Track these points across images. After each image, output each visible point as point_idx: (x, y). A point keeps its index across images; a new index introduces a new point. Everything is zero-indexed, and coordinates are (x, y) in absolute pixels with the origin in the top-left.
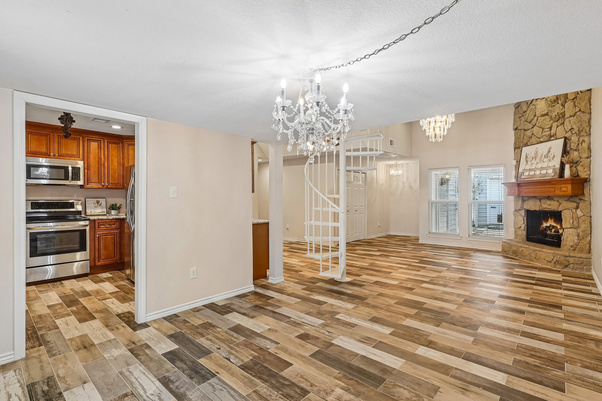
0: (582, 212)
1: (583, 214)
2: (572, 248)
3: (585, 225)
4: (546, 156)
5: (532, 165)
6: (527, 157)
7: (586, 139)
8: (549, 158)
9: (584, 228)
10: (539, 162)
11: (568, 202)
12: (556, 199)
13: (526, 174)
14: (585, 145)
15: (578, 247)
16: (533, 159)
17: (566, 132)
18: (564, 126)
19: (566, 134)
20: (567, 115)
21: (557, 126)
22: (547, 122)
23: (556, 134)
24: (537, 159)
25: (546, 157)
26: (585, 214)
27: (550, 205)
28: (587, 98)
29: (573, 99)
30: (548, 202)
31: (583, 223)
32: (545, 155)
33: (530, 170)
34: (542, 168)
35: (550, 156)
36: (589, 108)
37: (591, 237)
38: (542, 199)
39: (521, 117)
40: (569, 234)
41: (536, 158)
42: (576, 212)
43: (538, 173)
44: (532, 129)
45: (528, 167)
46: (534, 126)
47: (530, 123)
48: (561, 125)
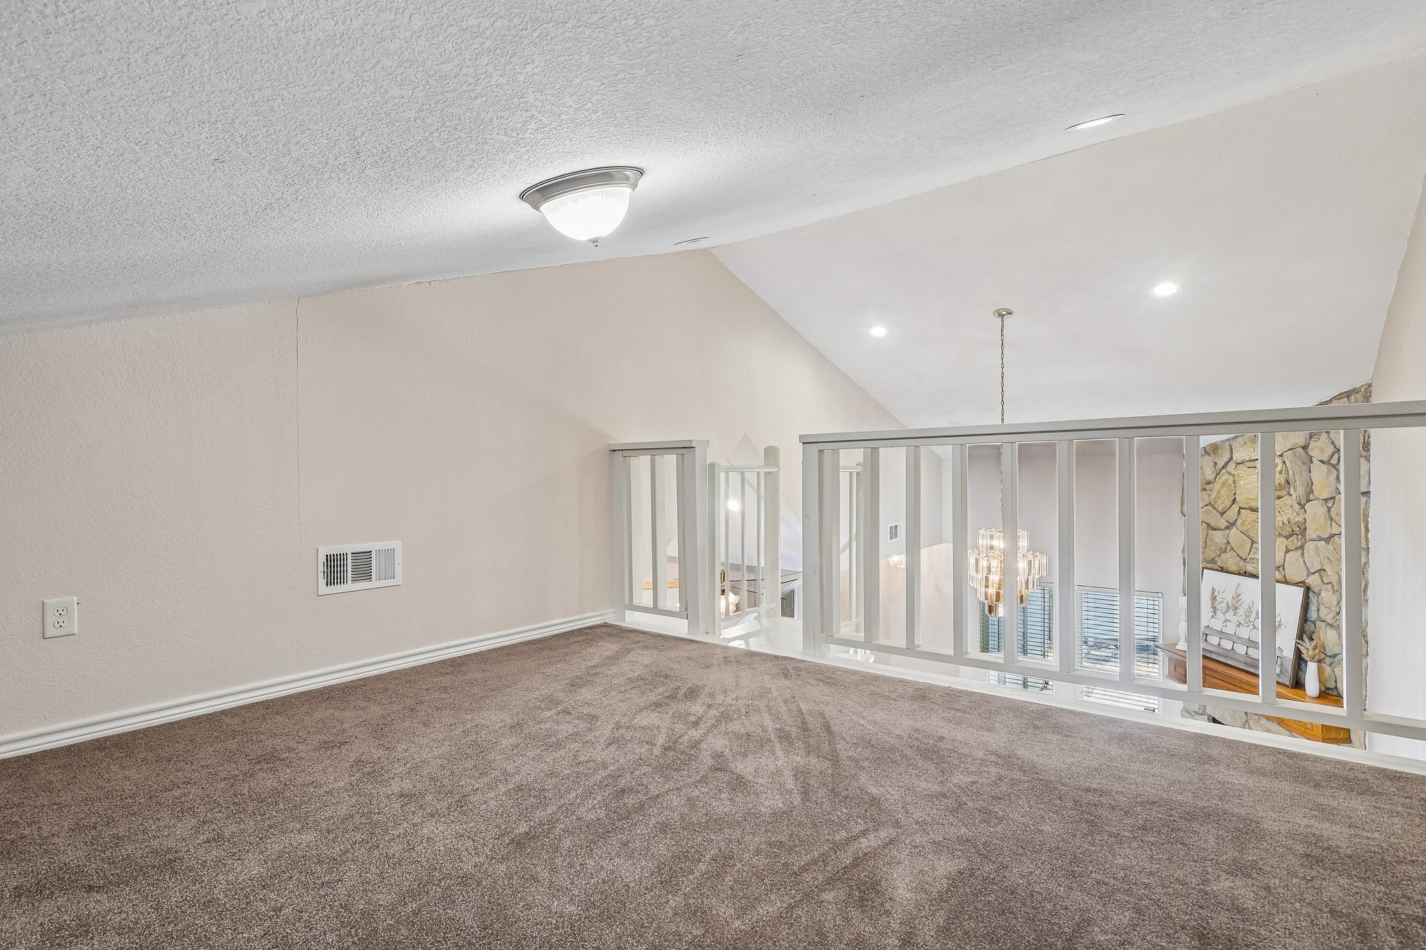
5: (1228, 623)
6: (1214, 599)
10: (1243, 622)
13: (1213, 640)
16: (1228, 608)
17: (1310, 574)
18: (1303, 554)
19: (1308, 576)
20: (1311, 533)
21: (1288, 551)
23: (1283, 566)
24: (1239, 614)
29: (1326, 500)
32: (1257, 611)
33: (1222, 634)
41: (1236, 608)
43: (1241, 649)
44: (1227, 531)
45: (1217, 624)
46: (1232, 525)
47: (1222, 514)
48: (1297, 549)
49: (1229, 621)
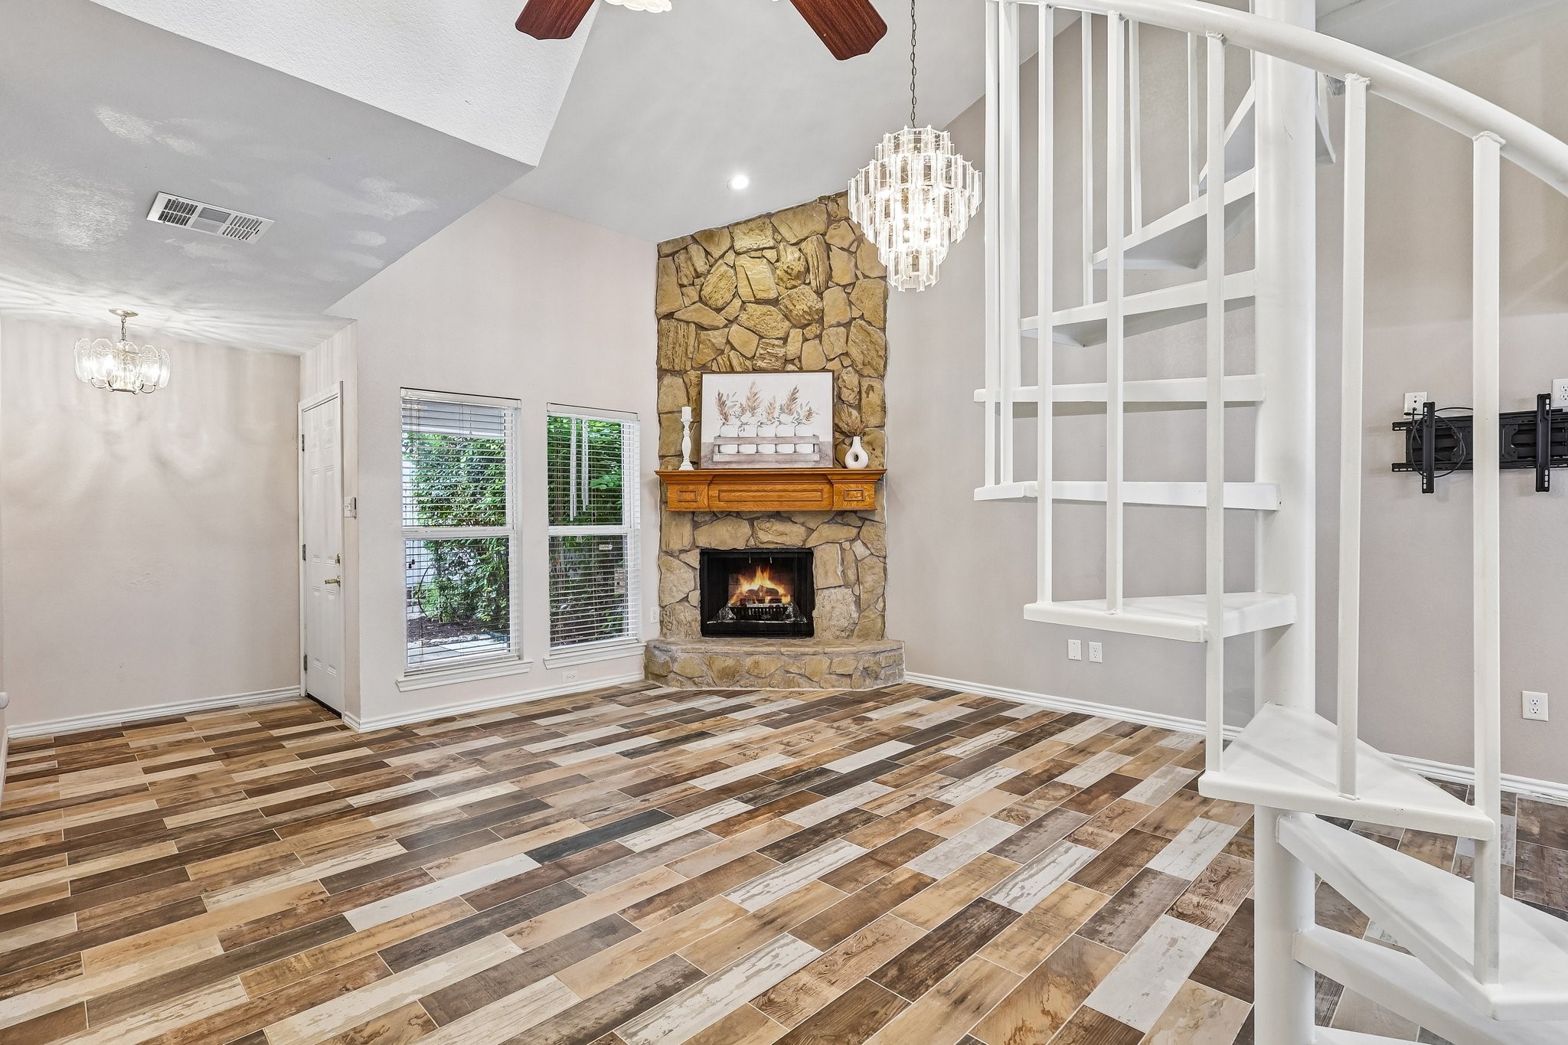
0: (868, 548)
1: (868, 552)
2: (843, 634)
3: (875, 577)
4: (787, 409)
5: (745, 426)
6: (722, 404)
7: (876, 384)
8: (795, 414)
9: (872, 583)
10: (765, 421)
11: (834, 527)
12: (799, 519)
13: (730, 449)
14: (874, 398)
15: (857, 628)
16: (743, 411)
17: (830, 360)
18: (821, 343)
19: (826, 362)
20: (829, 320)
21: (805, 340)
22: (774, 322)
23: (801, 357)
24: (759, 414)
25: (786, 411)
26: (872, 551)
27: (782, 534)
28: (879, 292)
29: (845, 287)
30: (779, 527)
31: (869, 572)
32: (781, 406)
33: (739, 440)
34: (778, 440)
35: (799, 410)
36: (882, 316)
37: (884, 602)
38: (758, 518)
39: (686, 286)
40: (838, 600)
41: (753, 409)
42: (851, 548)
43: (768, 449)
44: (727, 330)
45: (732, 431)
46: (731, 322)
47: (718, 310)
48: (814, 338)
49: (746, 424)
